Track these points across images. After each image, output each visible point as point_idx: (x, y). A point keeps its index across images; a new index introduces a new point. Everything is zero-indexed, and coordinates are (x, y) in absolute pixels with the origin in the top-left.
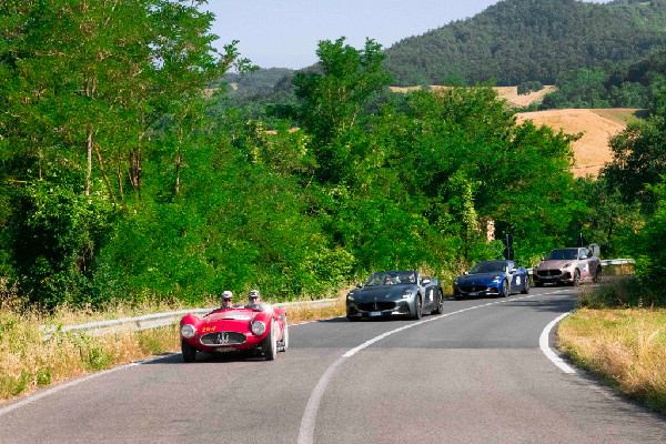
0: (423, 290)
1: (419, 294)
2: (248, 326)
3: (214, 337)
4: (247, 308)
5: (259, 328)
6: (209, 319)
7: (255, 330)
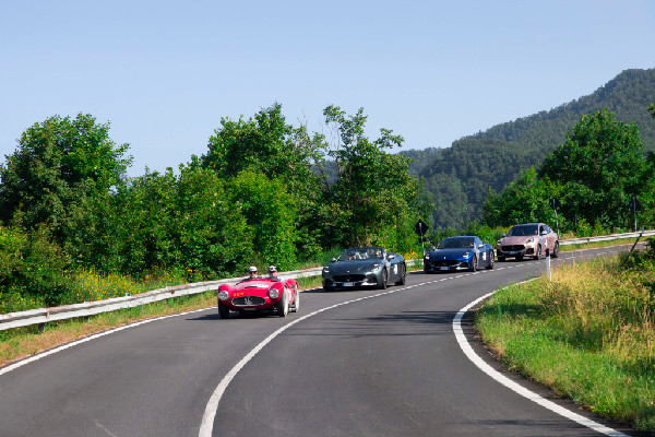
0: (388, 264)
1: (385, 268)
2: (267, 292)
3: (241, 300)
4: (268, 279)
5: (274, 294)
6: (238, 288)
7: (272, 296)
